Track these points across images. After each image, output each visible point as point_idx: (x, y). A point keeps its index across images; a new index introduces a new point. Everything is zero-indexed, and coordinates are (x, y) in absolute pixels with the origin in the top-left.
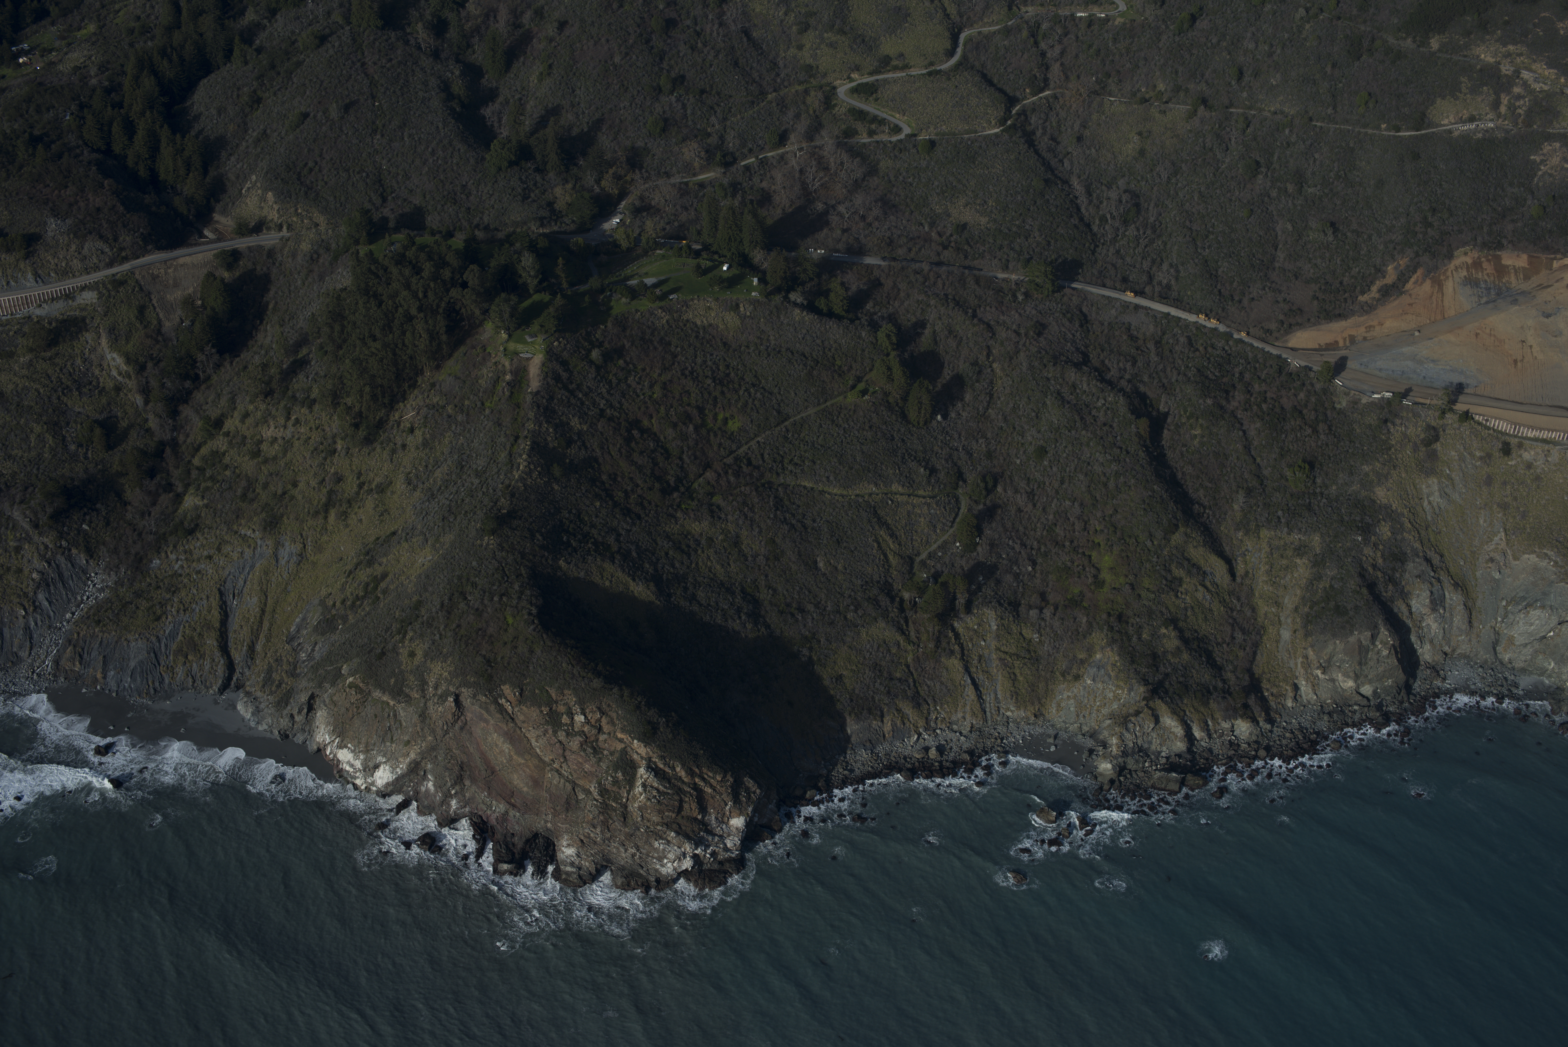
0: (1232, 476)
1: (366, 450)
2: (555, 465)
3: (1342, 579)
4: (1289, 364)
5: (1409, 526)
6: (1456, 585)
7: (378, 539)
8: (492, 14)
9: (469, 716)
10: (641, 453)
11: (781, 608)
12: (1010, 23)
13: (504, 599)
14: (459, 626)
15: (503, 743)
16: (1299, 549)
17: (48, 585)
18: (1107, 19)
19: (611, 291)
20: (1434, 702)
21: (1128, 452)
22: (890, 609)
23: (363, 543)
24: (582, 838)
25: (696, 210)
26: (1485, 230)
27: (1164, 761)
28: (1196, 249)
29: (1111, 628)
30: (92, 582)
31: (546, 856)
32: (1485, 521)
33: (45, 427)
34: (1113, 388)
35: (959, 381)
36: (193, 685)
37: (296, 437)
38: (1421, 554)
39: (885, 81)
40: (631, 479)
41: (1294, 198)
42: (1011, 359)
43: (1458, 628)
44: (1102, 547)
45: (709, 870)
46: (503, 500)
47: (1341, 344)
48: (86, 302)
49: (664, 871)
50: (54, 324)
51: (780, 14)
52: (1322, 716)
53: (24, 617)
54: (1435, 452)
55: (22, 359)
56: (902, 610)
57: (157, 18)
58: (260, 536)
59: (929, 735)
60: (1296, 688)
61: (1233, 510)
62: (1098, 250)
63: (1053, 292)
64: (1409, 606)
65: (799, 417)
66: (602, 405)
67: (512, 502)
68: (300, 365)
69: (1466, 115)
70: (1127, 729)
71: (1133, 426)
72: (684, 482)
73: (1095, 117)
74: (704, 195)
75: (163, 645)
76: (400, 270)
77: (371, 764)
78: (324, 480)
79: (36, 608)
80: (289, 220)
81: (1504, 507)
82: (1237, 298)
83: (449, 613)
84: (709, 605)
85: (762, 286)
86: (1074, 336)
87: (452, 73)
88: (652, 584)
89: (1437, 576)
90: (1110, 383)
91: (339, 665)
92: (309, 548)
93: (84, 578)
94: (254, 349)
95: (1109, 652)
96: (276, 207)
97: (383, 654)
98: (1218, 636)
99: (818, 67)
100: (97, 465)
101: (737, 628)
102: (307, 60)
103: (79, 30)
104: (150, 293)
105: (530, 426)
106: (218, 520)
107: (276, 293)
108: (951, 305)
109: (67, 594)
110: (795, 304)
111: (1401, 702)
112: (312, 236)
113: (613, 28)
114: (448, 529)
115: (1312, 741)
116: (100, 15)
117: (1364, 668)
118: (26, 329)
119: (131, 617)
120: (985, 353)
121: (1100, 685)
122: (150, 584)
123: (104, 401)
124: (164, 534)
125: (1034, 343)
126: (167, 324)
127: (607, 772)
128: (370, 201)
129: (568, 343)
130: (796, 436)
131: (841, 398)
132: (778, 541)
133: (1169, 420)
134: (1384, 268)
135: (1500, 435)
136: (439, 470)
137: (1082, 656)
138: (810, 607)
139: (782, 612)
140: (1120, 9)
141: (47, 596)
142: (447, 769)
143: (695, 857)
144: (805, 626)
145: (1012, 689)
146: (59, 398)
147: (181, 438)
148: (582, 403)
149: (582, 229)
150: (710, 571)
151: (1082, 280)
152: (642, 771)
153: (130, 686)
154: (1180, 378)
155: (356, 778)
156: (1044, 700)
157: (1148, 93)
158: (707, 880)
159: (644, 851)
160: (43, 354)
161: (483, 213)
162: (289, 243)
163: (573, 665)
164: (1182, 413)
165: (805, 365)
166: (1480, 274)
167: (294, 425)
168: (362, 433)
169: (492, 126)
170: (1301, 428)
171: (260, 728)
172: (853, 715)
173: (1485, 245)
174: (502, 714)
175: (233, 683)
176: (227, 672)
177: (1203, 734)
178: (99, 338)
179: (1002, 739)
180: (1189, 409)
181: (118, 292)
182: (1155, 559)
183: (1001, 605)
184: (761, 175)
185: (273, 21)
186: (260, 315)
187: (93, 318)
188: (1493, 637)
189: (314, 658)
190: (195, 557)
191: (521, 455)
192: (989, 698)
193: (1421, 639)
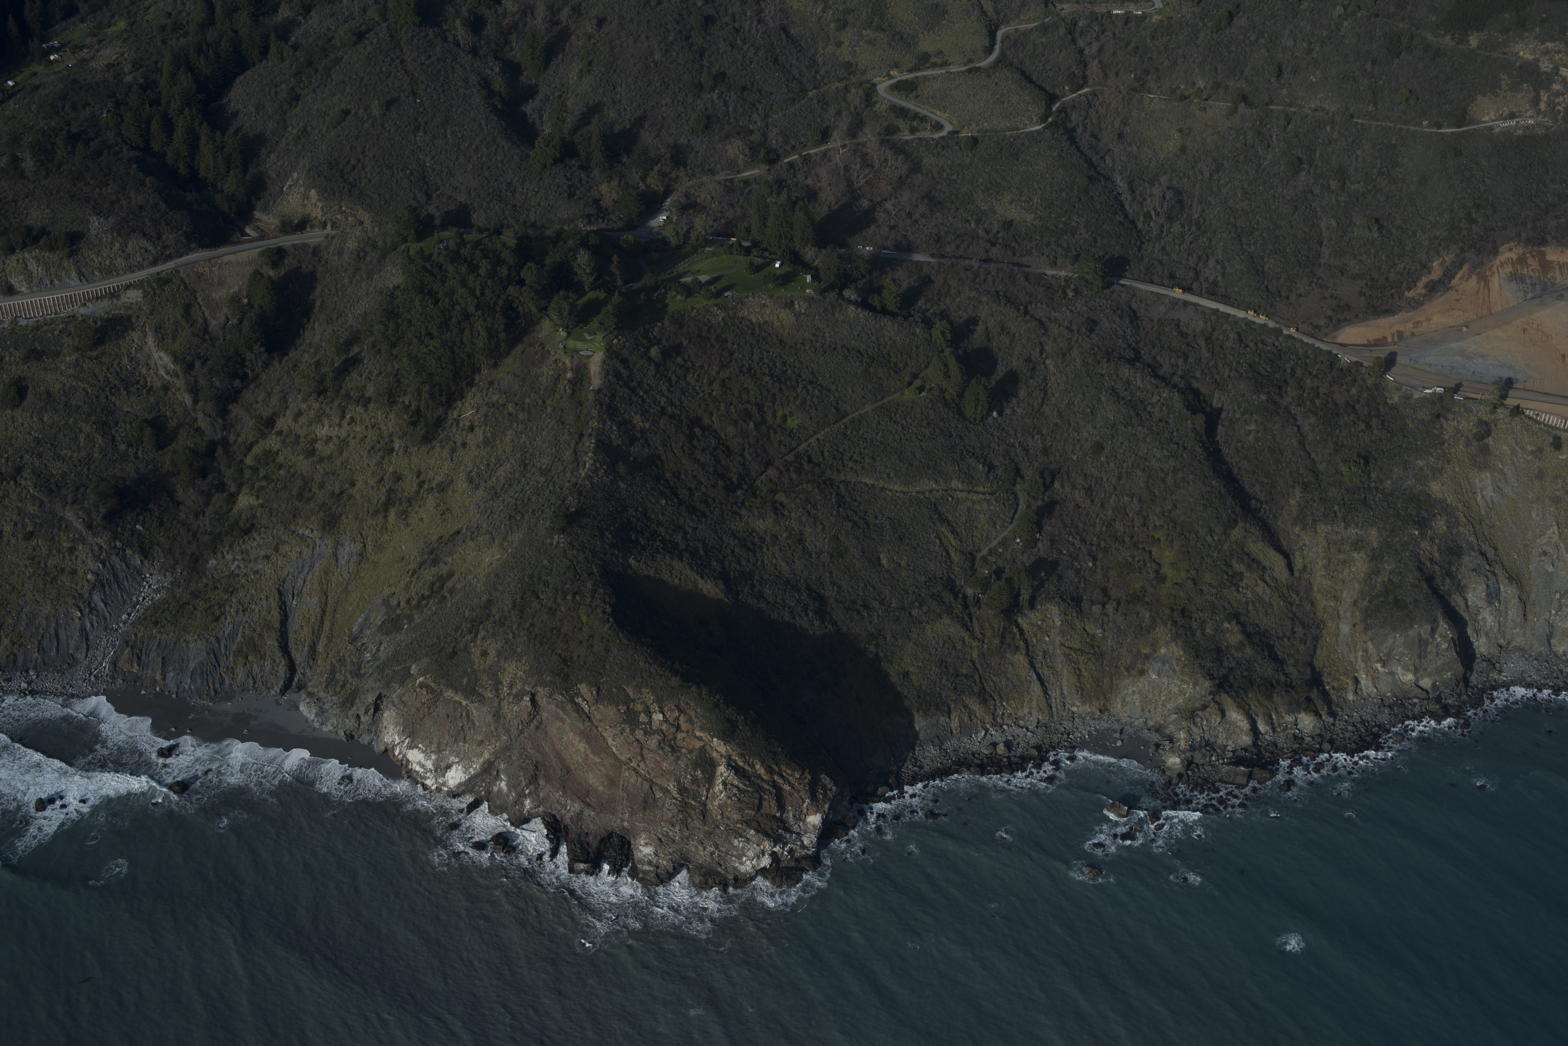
0: (1288, 471)
1: (424, 449)
2: (621, 463)
3: (1401, 572)
4: (1340, 360)
5: (1464, 520)
6: (1511, 578)
7: (441, 538)
8: (529, 11)
9: (545, 715)
10: (704, 450)
11: (846, 605)
12: (1046, 20)
13: (578, 597)
14: (532, 625)
15: (579, 742)
16: (1356, 544)
17: (103, 586)
18: (1144, 17)
19: (665, 288)
20: (1492, 695)
21: (1185, 448)
22: (954, 606)
23: (426, 543)
24: (661, 836)
25: (742, 206)
26: (1529, 226)
27: (1230, 755)
28: (1242, 245)
29: (1175, 623)
30: (147, 582)
31: (621, 855)
32: (1537, 515)
33: (94, 426)
34: (1167, 385)
35: (1012, 377)
36: (253, 686)
37: (352, 436)
38: (1476, 548)
39: (925, 78)
40: (694, 476)
41: (1337, 194)
42: (1064, 355)
43: (1513, 621)
44: (1162, 542)
45: (786, 868)
46: (570, 498)
47: (1389, 339)
48: (131, 300)
49: (742, 869)
50: (99, 323)
51: (818, 11)
52: (1382, 709)
53: (80, 619)
54: (1487, 446)
55: (68, 358)
56: (966, 606)
57: (188, 15)
58: (319, 536)
59: (996, 731)
60: (1357, 681)
61: (1289, 505)
62: (1144, 247)
63: (1103, 288)
64: (1465, 600)
65: (857, 414)
66: (663, 403)
67: (579, 500)
68: (352, 363)
69: (1506, 111)
70: (1195, 724)
71: (1189, 422)
72: (747, 479)
73: (1135, 114)
74: (750, 191)
75: (222, 646)
76: (457, 268)
77: (443, 765)
78: (382, 479)
79: (91, 609)
80: (334, 218)
81: (1556, 500)
82: (1284, 294)
83: (522, 612)
84: (776, 602)
85: (816, 283)
86: (1125, 332)
87: (492, 70)
88: (720, 582)
89: (1492, 569)
90: (1163, 379)
91: (408, 665)
92: (369, 548)
93: (139, 579)
94: (303, 347)
95: (1173, 647)
96: (320, 204)
97: (455, 653)
98: (1278, 631)
99: (857, 64)
100: (148, 465)
101: (804, 625)
102: (346, 57)
103: (109, 27)
104: (195, 292)
105: (594, 424)
106: (274, 519)
107: (323, 291)
108: (1003, 302)
109: (122, 595)
110: (850, 301)
111: (1460, 695)
112: (358, 233)
113: (653, 25)
114: (515, 527)
115: (1374, 734)
116: (130, 12)
117: (1423, 661)
118: (71, 328)
119: (189, 618)
120: (1038, 350)
121: (1165, 680)
122: (207, 585)
123: (152, 400)
124: (220, 534)
125: (1087, 339)
126: (213, 324)
127: (685, 770)
128: (415, 198)
129: (627, 340)
130: (855, 433)
131: (898, 395)
132: (842, 538)
133: (1223, 416)
134: (1430, 264)
135: (1550, 430)
136: (502, 468)
137: (1146, 651)
138: (875, 604)
139: (848, 609)
140: (1156, 6)
141: (103, 597)
142: (522, 768)
143: (773, 855)
144: (871, 622)
145: (1078, 684)
146: (107, 398)
147: (232, 438)
148: (644, 401)
149: (630, 227)
150: (776, 568)
151: (1130, 276)
152: (722, 769)
153: (190, 688)
154: (1232, 374)
155: (426, 778)
156: (1109, 695)
157: (1187, 90)
158: (784, 878)
159: (724, 849)
160: (89, 353)
161: (529, 210)
162: (334, 241)
163: (650, 664)
164: (1236, 408)
165: (861, 362)
166: (1525, 270)
167: (349, 424)
168: (420, 430)
169: (534, 123)
170: (1355, 423)
171: (325, 729)
172: (921, 712)
173: (1529, 241)
174: (578, 713)
175: (294, 684)
176: (288, 672)
177: (1267, 728)
178: (145, 337)
179: (1068, 734)
180: (1243, 405)
181: (163, 290)
182: (1215, 555)
183: (1064, 600)
184: (805, 172)
185: (308, 17)
186: (307, 312)
187: (138, 317)
188: (1547, 630)
189: (380, 659)
190: (252, 557)
191: (586, 454)
192: (1054, 694)
193: (1477, 631)
